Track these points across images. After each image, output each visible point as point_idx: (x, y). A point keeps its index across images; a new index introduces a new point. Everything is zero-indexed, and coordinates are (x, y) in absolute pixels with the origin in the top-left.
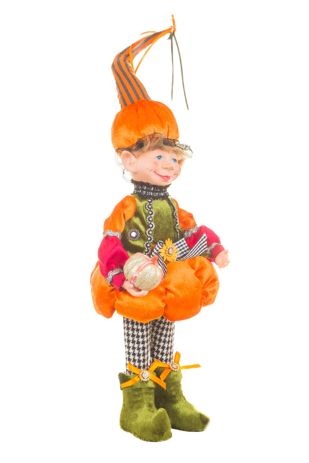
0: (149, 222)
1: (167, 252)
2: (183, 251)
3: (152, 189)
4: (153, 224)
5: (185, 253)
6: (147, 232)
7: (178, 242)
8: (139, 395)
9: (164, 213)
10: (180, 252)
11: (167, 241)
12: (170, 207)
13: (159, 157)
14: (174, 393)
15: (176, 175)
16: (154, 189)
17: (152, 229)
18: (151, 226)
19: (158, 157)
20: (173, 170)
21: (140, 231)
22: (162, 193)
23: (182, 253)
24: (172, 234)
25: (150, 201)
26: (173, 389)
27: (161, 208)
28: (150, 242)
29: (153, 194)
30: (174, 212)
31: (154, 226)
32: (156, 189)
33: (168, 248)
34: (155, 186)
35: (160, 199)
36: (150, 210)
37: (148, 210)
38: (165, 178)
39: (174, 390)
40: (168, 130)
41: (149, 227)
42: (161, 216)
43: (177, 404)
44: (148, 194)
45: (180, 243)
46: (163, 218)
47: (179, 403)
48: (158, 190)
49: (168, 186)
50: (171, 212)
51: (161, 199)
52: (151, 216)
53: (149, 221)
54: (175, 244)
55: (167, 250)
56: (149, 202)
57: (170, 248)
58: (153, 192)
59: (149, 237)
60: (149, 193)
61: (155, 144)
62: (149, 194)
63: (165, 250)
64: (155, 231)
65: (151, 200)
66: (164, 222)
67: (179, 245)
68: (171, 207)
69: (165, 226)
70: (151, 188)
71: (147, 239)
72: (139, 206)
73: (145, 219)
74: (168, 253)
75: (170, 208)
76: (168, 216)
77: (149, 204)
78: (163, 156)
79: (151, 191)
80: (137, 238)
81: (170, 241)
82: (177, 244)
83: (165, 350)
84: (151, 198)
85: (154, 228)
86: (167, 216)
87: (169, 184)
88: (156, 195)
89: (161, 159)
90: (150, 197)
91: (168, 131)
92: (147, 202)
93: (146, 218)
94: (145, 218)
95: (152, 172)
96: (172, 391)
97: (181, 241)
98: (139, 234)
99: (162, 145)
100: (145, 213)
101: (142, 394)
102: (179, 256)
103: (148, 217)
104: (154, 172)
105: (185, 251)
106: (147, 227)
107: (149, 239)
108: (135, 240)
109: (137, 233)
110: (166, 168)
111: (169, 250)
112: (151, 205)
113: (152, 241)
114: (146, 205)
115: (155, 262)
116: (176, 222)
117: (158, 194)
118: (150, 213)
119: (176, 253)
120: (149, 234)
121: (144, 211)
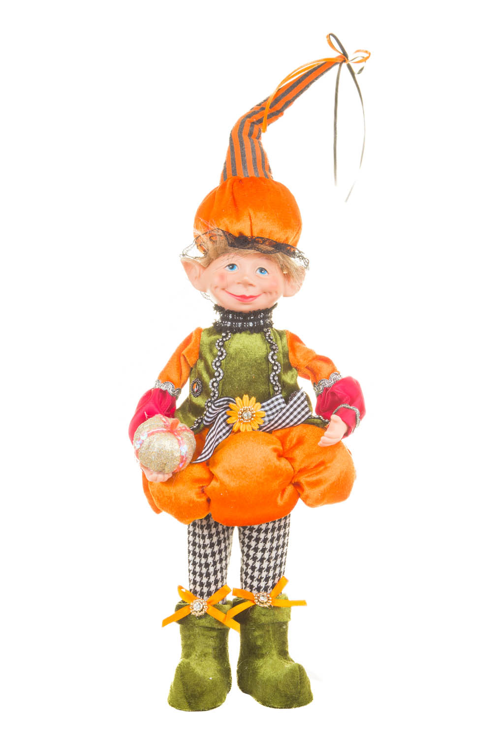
0: (216, 369)
1: (240, 417)
3: (230, 317)
4: (221, 372)
6: (210, 384)
7: (269, 402)
8: (190, 636)
9: (249, 354)
11: (242, 398)
14: (259, 643)
15: (268, 294)
16: (233, 316)
17: (218, 379)
18: (216, 374)
19: (229, 266)
20: (251, 285)
21: (203, 382)
22: (251, 323)
24: (262, 388)
25: (224, 335)
26: (259, 635)
27: (244, 347)
28: (213, 399)
29: (231, 324)
30: (270, 352)
31: (222, 375)
32: (237, 317)
33: (242, 410)
34: (234, 313)
36: (220, 350)
37: (216, 349)
38: (243, 299)
39: (261, 636)
41: (216, 377)
42: (241, 360)
43: (261, 660)
45: (273, 402)
46: (244, 363)
47: (265, 659)
48: (240, 319)
50: (264, 353)
51: (249, 332)
52: (219, 359)
53: (216, 366)
55: (240, 413)
56: (223, 337)
58: (232, 321)
59: (212, 391)
60: (226, 322)
62: (225, 325)
63: (237, 412)
64: (224, 382)
65: (227, 334)
66: (247, 369)
67: (272, 406)
68: (268, 345)
69: (247, 375)
70: (229, 315)
73: (210, 363)
75: (265, 346)
76: (256, 360)
77: (221, 340)
78: (238, 264)
79: (228, 320)
80: (198, 393)
81: (248, 399)
83: (255, 572)
84: (227, 331)
85: (221, 377)
86: (254, 359)
90: (226, 329)
91: (251, 224)
92: (220, 337)
93: (212, 362)
95: (218, 289)
96: (256, 638)
98: (200, 386)
100: (212, 355)
101: (194, 635)
102: (267, 424)
103: (215, 361)
104: (224, 290)
106: (211, 375)
107: (212, 395)
108: (196, 395)
110: (239, 283)
112: (223, 341)
113: (216, 398)
114: (216, 342)
115: (174, 430)
116: (273, 369)
117: (242, 326)
118: (219, 353)
119: (263, 418)
120: (213, 387)
121: (211, 351)
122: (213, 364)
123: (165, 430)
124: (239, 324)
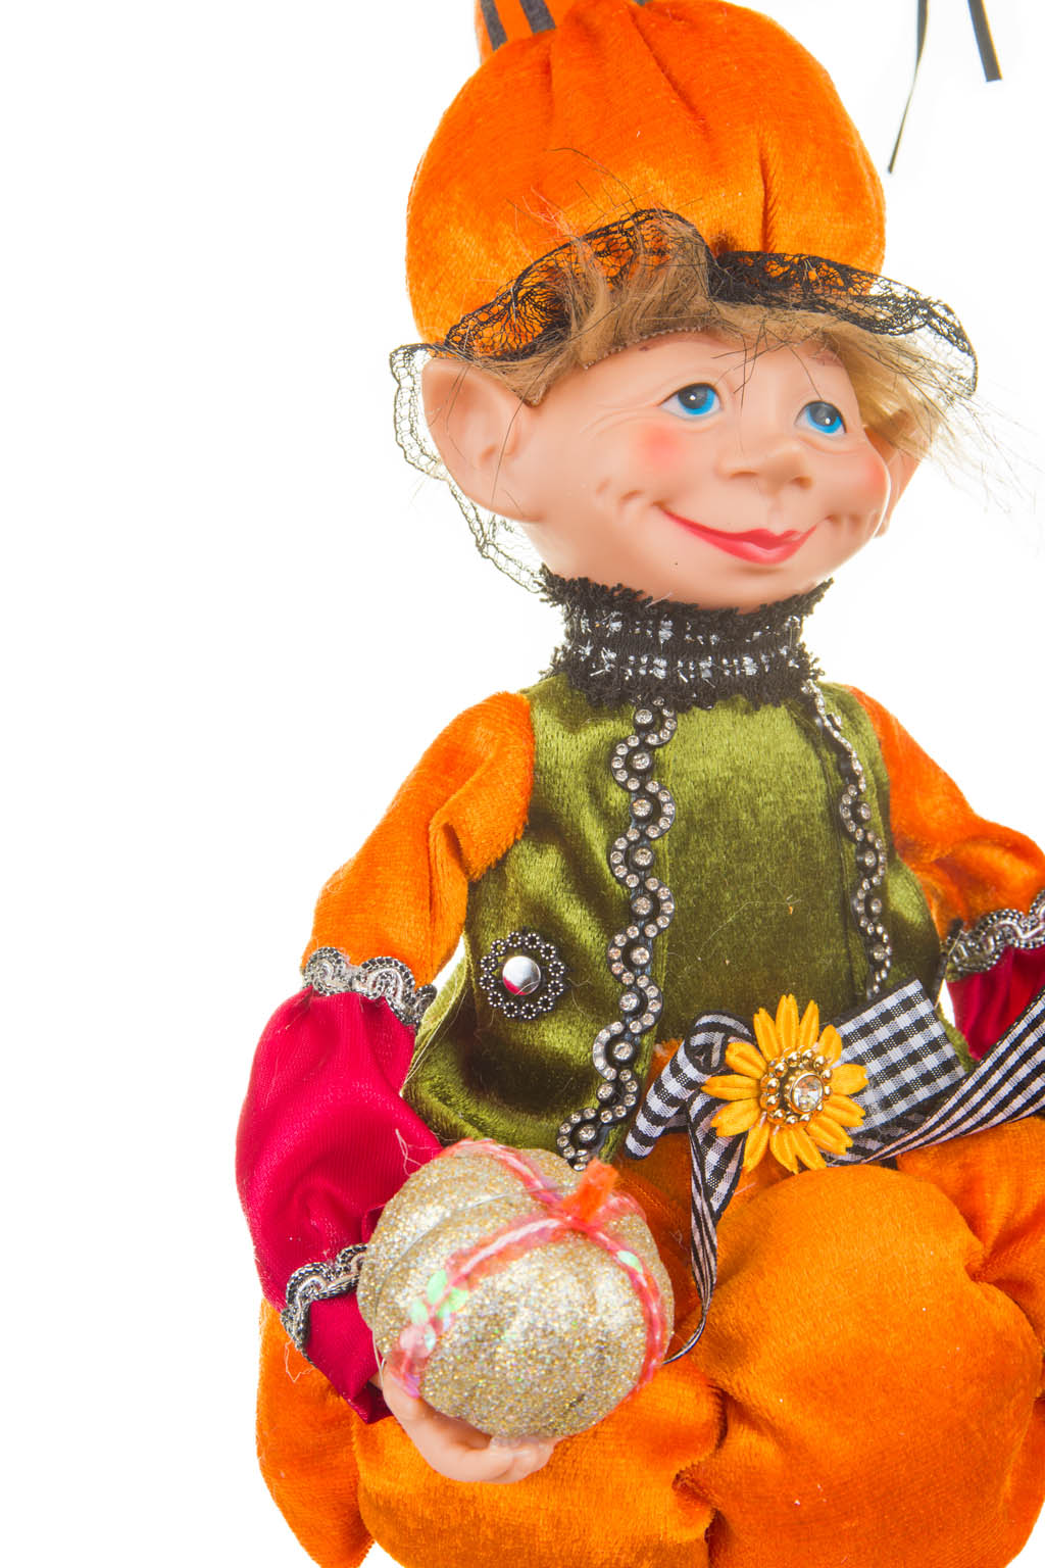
0: (632, 882)
1: (773, 1100)
2: (910, 1074)
3: (665, 634)
4: (664, 894)
5: (922, 1094)
6: (615, 954)
7: (869, 1015)
9: (760, 801)
10: (889, 1087)
11: (773, 1014)
12: (819, 756)
13: (693, 396)
15: (845, 523)
16: (678, 630)
17: (652, 930)
18: (643, 906)
19: (682, 394)
20: (801, 482)
21: (567, 948)
22: (747, 660)
23: (905, 1091)
24: (827, 956)
25: (645, 718)
27: (736, 770)
28: (636, 1027)
29: (670, 667)
30: (842, 791)
31: (669, 907)
32: (694, 634)
33: (781, 1066)
34: (682, 613)
35: (731, 704)
36: (642, 792)
37: (623, 786)
38: (751, 547)
40: (767, 192)
41: (633, 917)
42: (735, 831)
44: (635, 668)
46: (748, 846)
48: (707, 641)
49: (802, 603)
50: (820, 795)
51: (742, 701)
52: (643, 835)
53: (634, 868)
54: (849, 1027)
55: (773, 1082)
56: (642, 730)
57: (791, 1071)
58: (672, 651)
59: (629, 989)
60: (644, 660)
61: (655, 294)
62: (643, 672)
63: (759, 1081)
64: (680, 940)
65: (657, 713)
66: (760, 871)
67: (883, 1034)
68: (825, 753)
69: (765, 899)
70: (657, 628)
71: (616, 1005)
72: (551, 763)
73: (601, 856)
74: (783, 1105)
75: (815, 763)
76: (791, 827)
77: (634, 742)
78: (721, 386)
79: (653, 647)
80: (545, 1003)
81: (794, 1013)
82: (866, 1031)
84: (658, 702)
85: (665, 919)
86: (787, 824)
87: (800, 587)
88: (698, 670)
89: (713, 415)
90: (648, 691)
92: (628, 730)
93: (610, 848)
94: (599, 851)
95: (635, 506)
97: (890, 1002)
98: (556, 968)
99: (701, 302)
100: (605, 815)
102: (879, 1118)
103: (621, 844)
104: (662, 506)
105: (927, 1078)
106: (612, 913)
107: (630, 1002)
108: (529, 1011)
109: (541, 963)
110: (745, 475)
111: (784, 1081)
112: (651, 749)
113: (649, 1020)
114: (612, 754)
115: (591, 1221)
116: (861, 866)
117: (716, 670)
118: (642, 809)
119: (855, 1095)
120: (630, 965)
121: (596, 796)
122: (617, 859)
123: (553, 1223)
124: (702, 665)
